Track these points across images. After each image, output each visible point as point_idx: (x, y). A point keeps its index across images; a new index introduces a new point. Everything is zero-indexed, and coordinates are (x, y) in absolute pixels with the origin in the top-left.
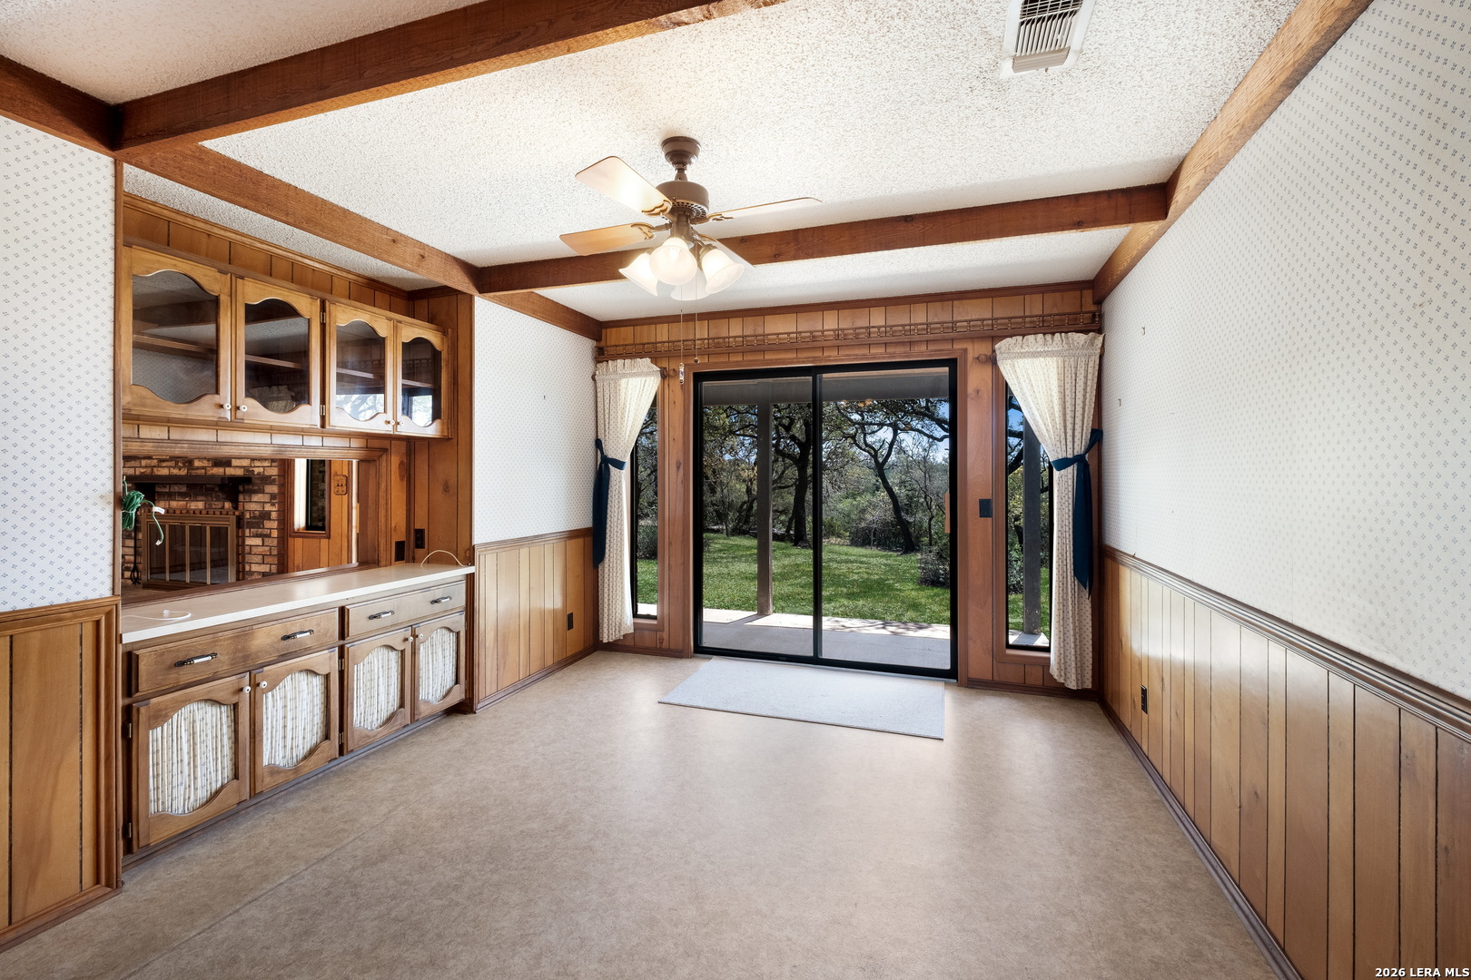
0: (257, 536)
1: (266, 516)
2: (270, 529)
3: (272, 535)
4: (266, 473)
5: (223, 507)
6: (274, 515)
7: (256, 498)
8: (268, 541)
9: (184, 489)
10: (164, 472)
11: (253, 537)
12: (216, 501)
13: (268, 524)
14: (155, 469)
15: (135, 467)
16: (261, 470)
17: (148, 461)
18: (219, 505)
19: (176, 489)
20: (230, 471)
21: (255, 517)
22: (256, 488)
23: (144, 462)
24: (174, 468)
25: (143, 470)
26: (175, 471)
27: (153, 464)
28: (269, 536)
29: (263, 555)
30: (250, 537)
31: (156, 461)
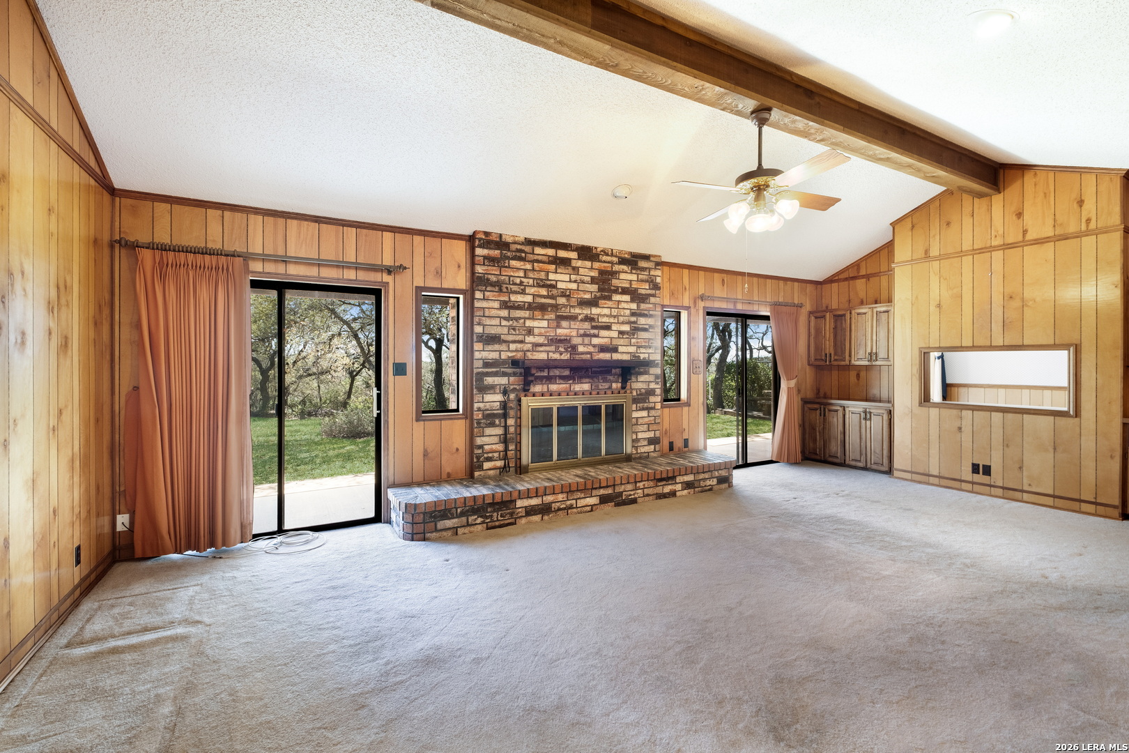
0: (643, 409)
1: (651, 392)
2: (655, 403)
3: (656, 408)
4: (651, 358)
5: (610, 388)
6: (658, 391)
7: (642, 378)
8: (653, 413)
9: (567, 373)
10: (543, 356)
11: (639, 410)
12: (603, 382)
13: (652, 399)
14: (529, 354)
15: (500, 351)
16: (646, 356)
17: (519, 346)
18: (606, 385)
19: (557, 372)
20: (616, 356)
21: (641, 394)
22: (642, 370)
23: (513, 347)
24: (554, 352)
25: (510, 354)
26: (556, 356)
27: (525, 349)
28: (653, 408)
29: (648, 424)
30: (637, 410)
31: (530, 345)
